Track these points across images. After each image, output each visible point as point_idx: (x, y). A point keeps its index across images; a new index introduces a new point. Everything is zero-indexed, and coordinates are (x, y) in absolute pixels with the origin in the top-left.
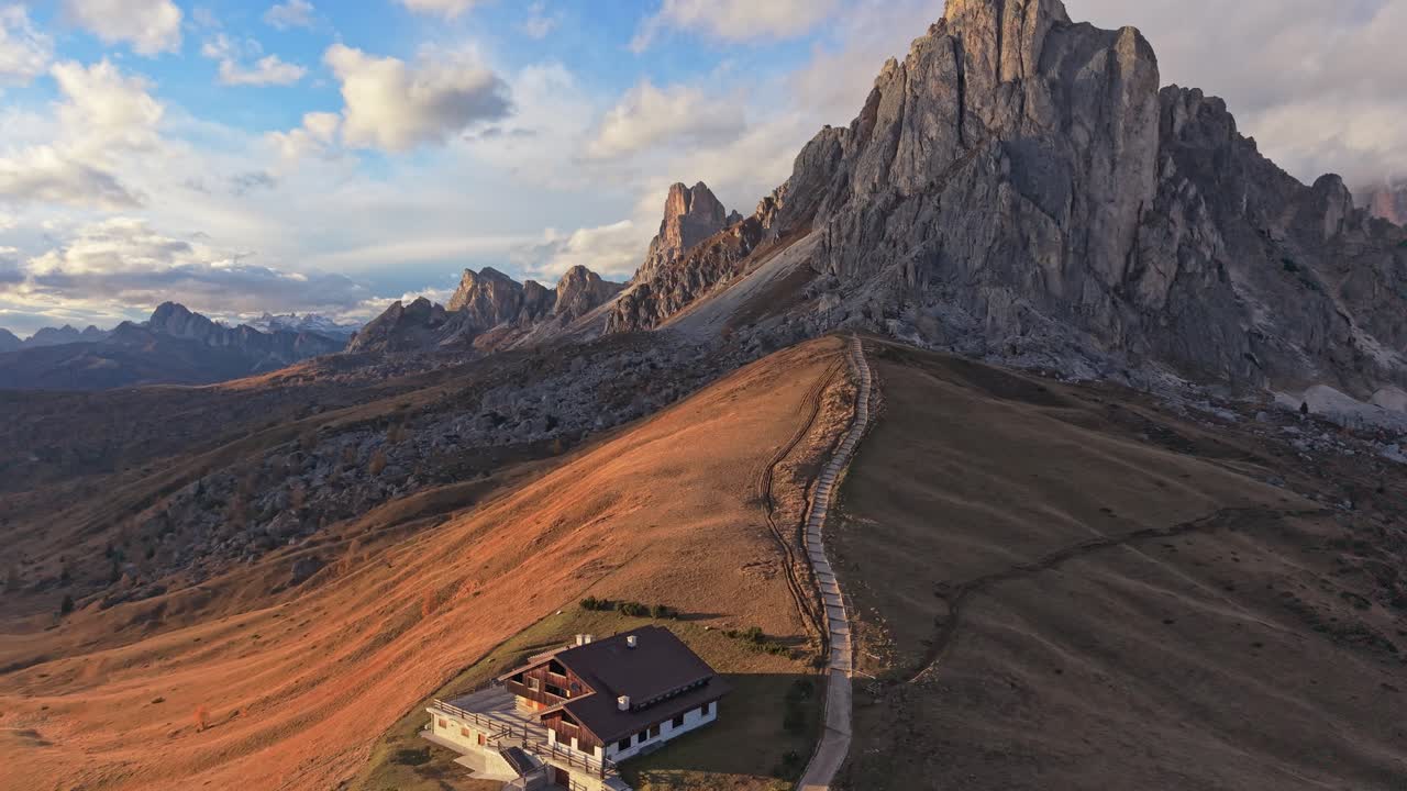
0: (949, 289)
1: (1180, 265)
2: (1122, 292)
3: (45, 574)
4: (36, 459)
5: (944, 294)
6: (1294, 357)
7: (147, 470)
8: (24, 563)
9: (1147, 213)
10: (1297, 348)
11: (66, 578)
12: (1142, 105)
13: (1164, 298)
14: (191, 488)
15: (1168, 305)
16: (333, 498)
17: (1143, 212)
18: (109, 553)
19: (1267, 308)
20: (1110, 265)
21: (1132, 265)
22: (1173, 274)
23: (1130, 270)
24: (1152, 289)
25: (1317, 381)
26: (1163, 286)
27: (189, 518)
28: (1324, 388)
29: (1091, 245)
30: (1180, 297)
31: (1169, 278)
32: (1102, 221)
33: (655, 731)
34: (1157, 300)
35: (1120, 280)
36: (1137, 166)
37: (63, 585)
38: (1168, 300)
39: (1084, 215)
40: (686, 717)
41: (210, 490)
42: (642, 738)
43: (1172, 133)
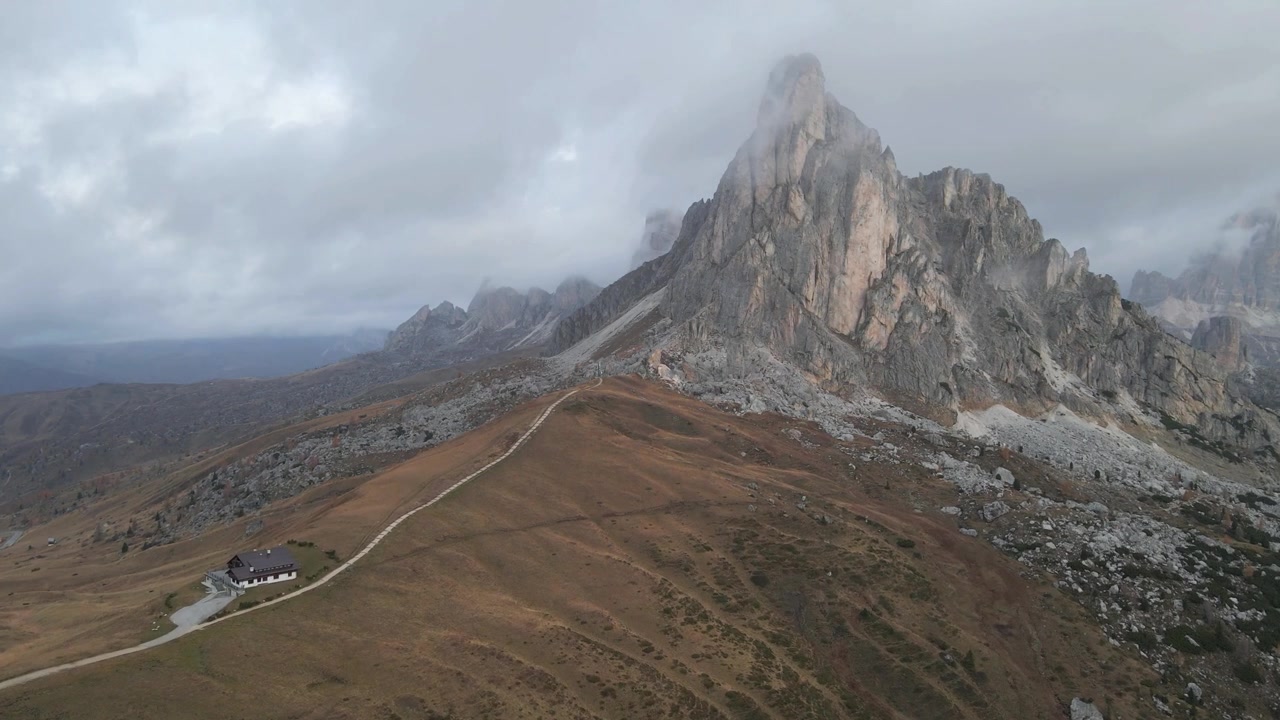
0: (720, 340)
1: (901, 318)
2: (853, 338)
3: (119, 530)
4: (132, 442)
5: (716, 343)
6: (984, 383)
7: (200, 457)
8: (109, 523)
9: (875, 280)
10: (988, 377)
11: (130, 533)
12: (867, 205)
13: (885, 342)
14: (210, 477)
15: (888, 347)
16: (282, 485)
17: (872, 280)
18: (157, 517)
19: (975, 346)
20: (845, 319)
21: (863, 318)
22: (893, 325)
23: (861, 322)
24: (875, 337)
25: (996, 402)
26: (884, 334)
27: (206, 494)
28: (1001, 408)
29: (831, 305)
30: (897, 342)
31: (889, 327)
32: (839, 288)
33: (265, 579)
34: (879, 343)
35: (853, 330)
36: (864, 248)
37: (129, 537)
38: (889, 343)
39: (826, 283)
40: (280, 576)
41: (220, 477)
42: (259, 581)
43: (944, 205)
